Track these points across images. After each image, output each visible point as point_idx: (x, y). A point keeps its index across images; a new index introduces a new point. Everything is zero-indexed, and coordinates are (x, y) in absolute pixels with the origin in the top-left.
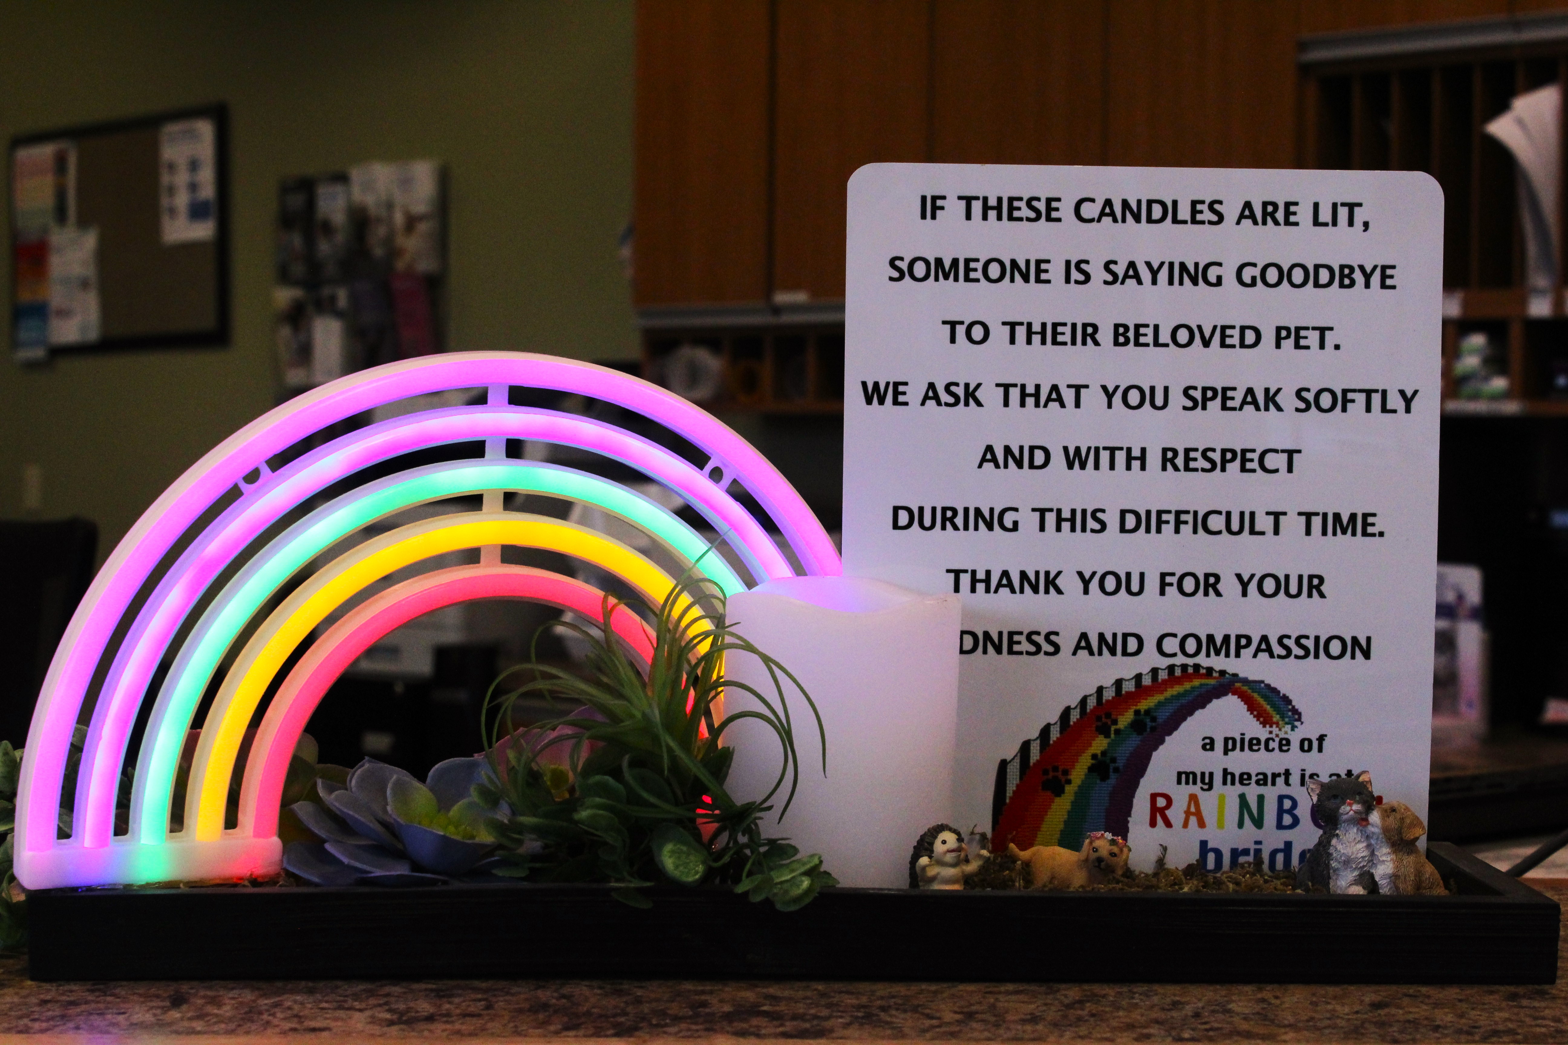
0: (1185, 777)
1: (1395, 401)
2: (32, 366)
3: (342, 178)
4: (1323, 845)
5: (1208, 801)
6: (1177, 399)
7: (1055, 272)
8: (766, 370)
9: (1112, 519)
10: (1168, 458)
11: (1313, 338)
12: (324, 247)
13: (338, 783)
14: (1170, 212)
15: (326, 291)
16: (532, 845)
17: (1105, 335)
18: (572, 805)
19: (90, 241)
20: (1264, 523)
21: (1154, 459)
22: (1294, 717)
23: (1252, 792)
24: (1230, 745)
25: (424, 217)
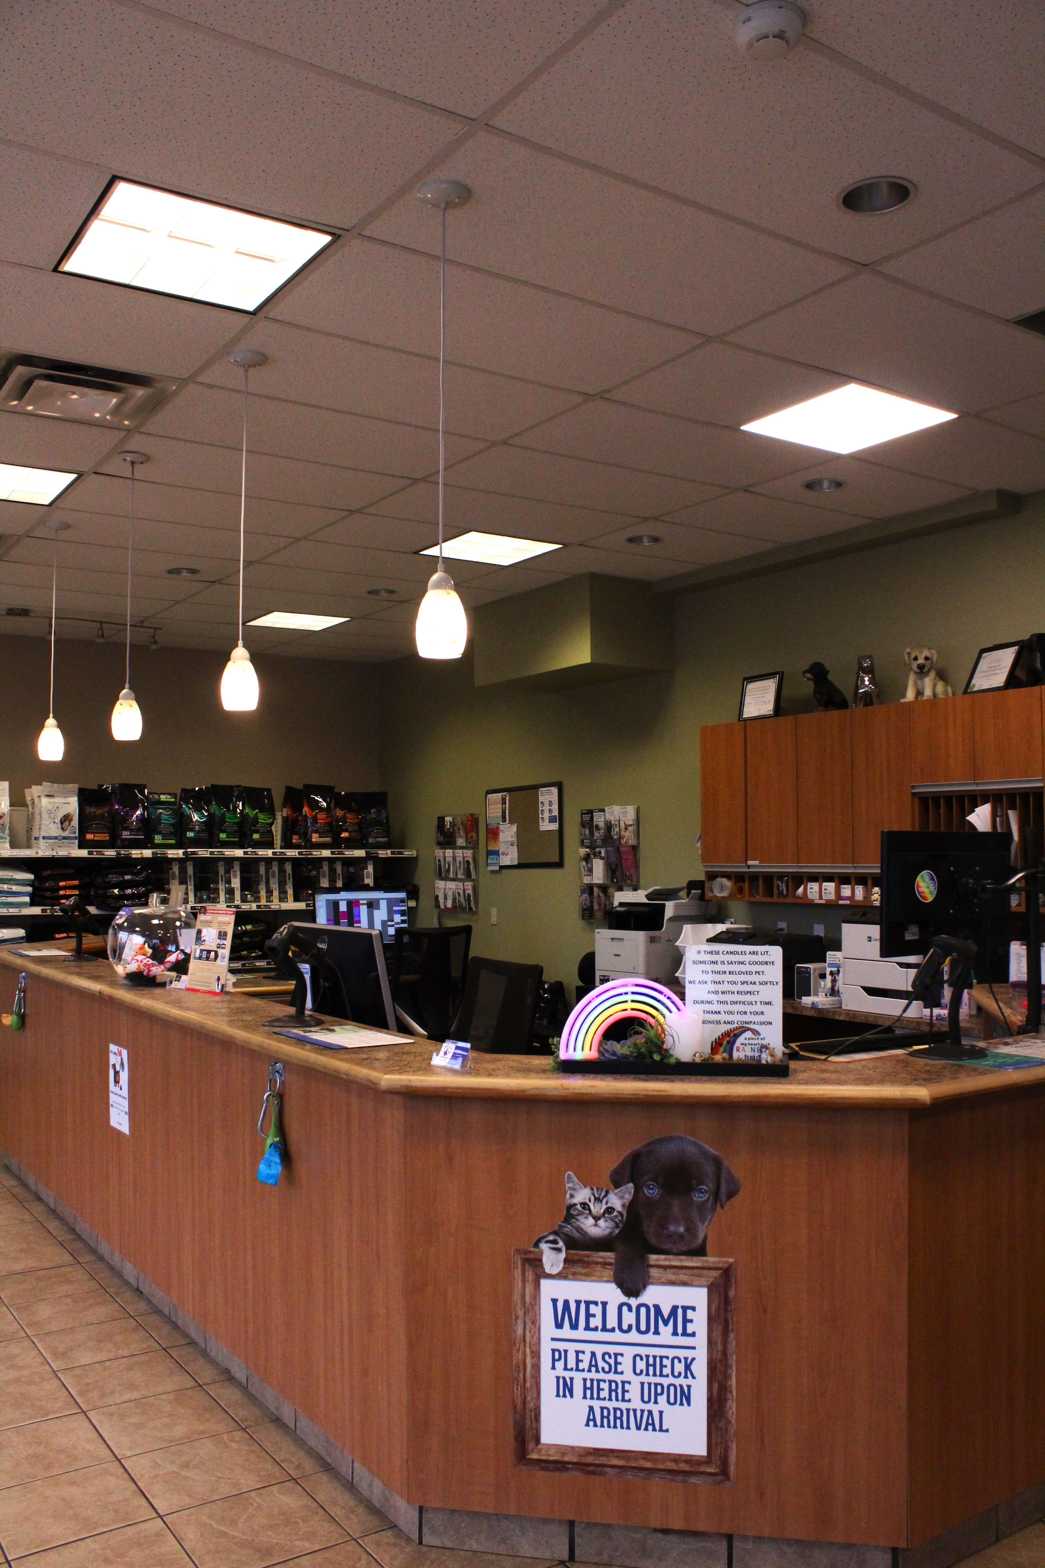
0: (742, 1044)
1: (775, 983)
2: (493, 872)
3: (603, 810)
4: (760, 1056)
5: (746, 1048)
6: (739, 983)
7: (719, 963)
8: (746, 886)
9: (729, 1002)
10: (738, 992)
11: (761, 973)
12: (596, 834)
13: (606, 1044)
14: (738, 953)
15: (597, 850)
16: (635, 1054)
17: (727, 973)
18: (640, 1049)
19: (514, 828)
20: (754, 1003)
21: (736, 993)
22: (759, 1034)
23: (753, 1047)
24: (749, 1039)
25: (631, 825)
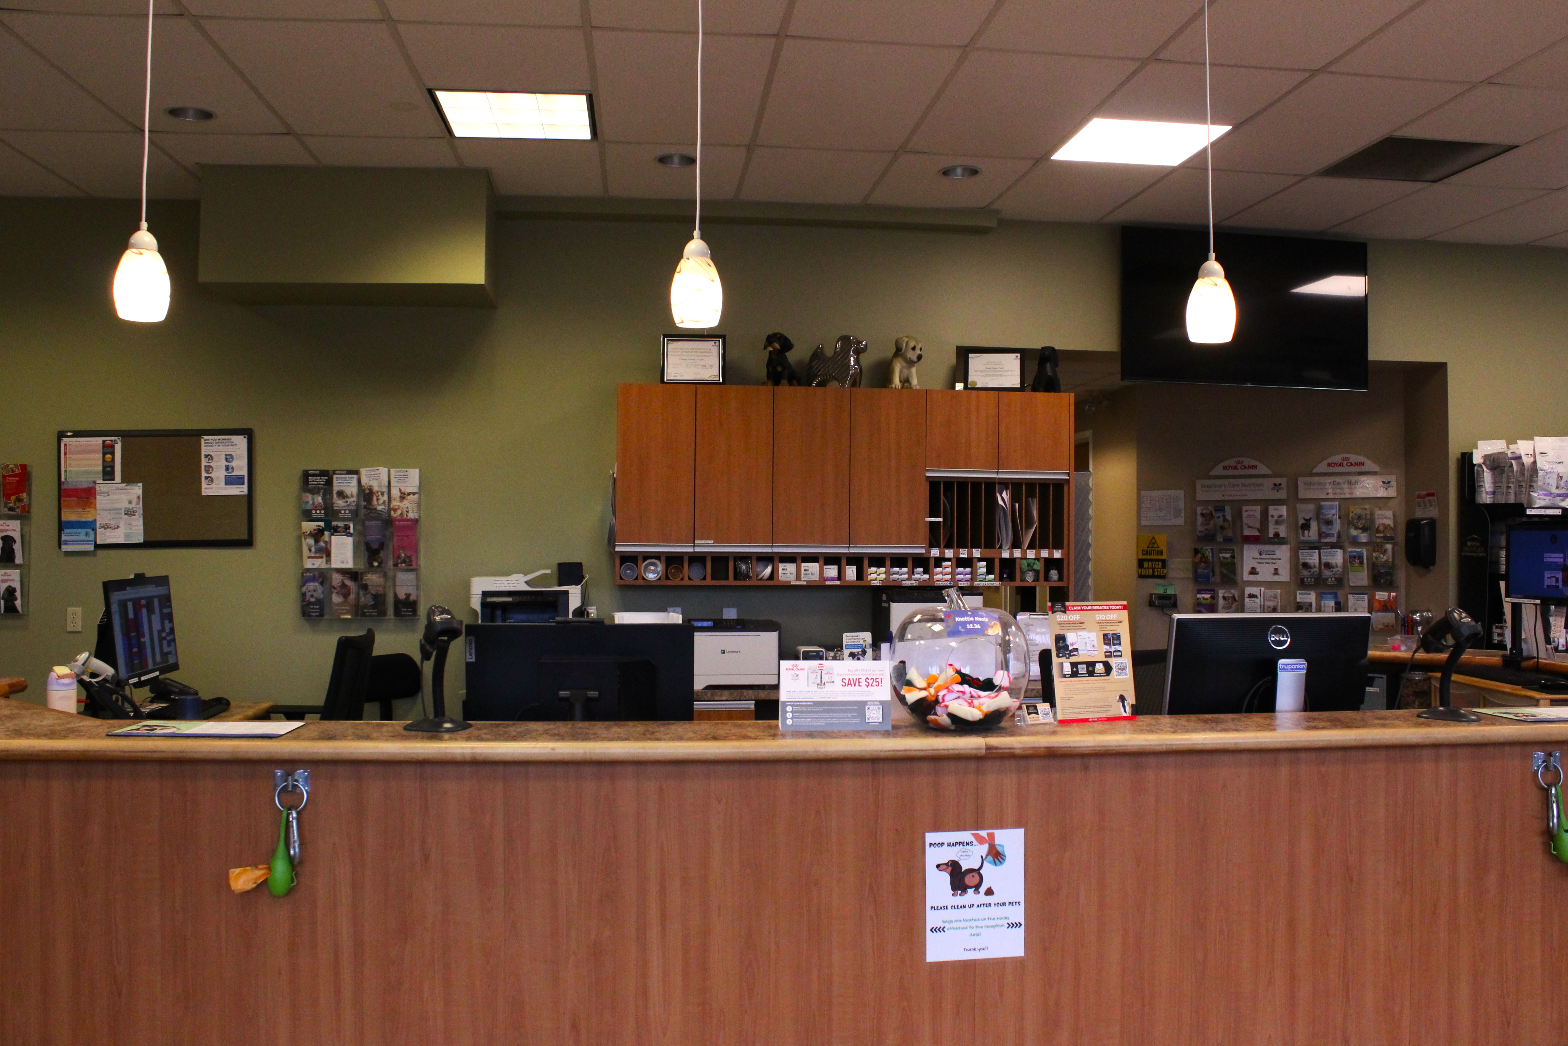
2: (74, 553)
3: (354, 472)
8: (685, 568)
12: (338, 504)
15: (339, 524)
19: (134, 491)
25: (414, 494)
